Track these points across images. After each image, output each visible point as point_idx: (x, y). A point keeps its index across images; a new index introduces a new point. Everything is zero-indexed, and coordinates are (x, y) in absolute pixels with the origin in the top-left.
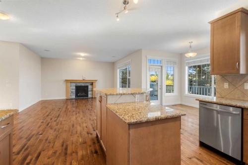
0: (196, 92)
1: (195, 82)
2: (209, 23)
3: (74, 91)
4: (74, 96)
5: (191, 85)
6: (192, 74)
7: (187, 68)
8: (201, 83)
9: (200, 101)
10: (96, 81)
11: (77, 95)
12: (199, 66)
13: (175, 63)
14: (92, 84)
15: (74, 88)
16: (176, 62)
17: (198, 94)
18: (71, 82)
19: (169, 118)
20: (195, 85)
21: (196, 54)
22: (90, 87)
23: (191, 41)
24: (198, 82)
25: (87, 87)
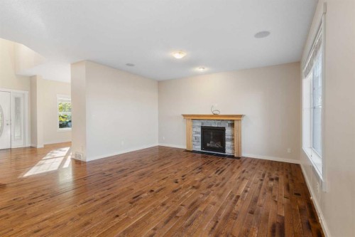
3: (200, 136)
4: (200, 147)
10: (241, 116)
11: (204, 146)
14: (232, 125)
15: (199, 130)
18: (193, 118)
22: (228, 131)
25: (223, 130)
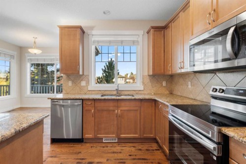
0: (39, 91)
1: (37, 80)
2: (58, 26)
5: (33, 84)
6: (34, 72)
7: (29, 65)
8: (43, 82)
9: (52, 99)
12: (42, 65)
13: (12, 57)
16: (14, 56)
17: (40, 93)
19: (33, 125)
20: (37, 84)
21: (41, 52)
23: (35, 36)
24: (41, 81)
